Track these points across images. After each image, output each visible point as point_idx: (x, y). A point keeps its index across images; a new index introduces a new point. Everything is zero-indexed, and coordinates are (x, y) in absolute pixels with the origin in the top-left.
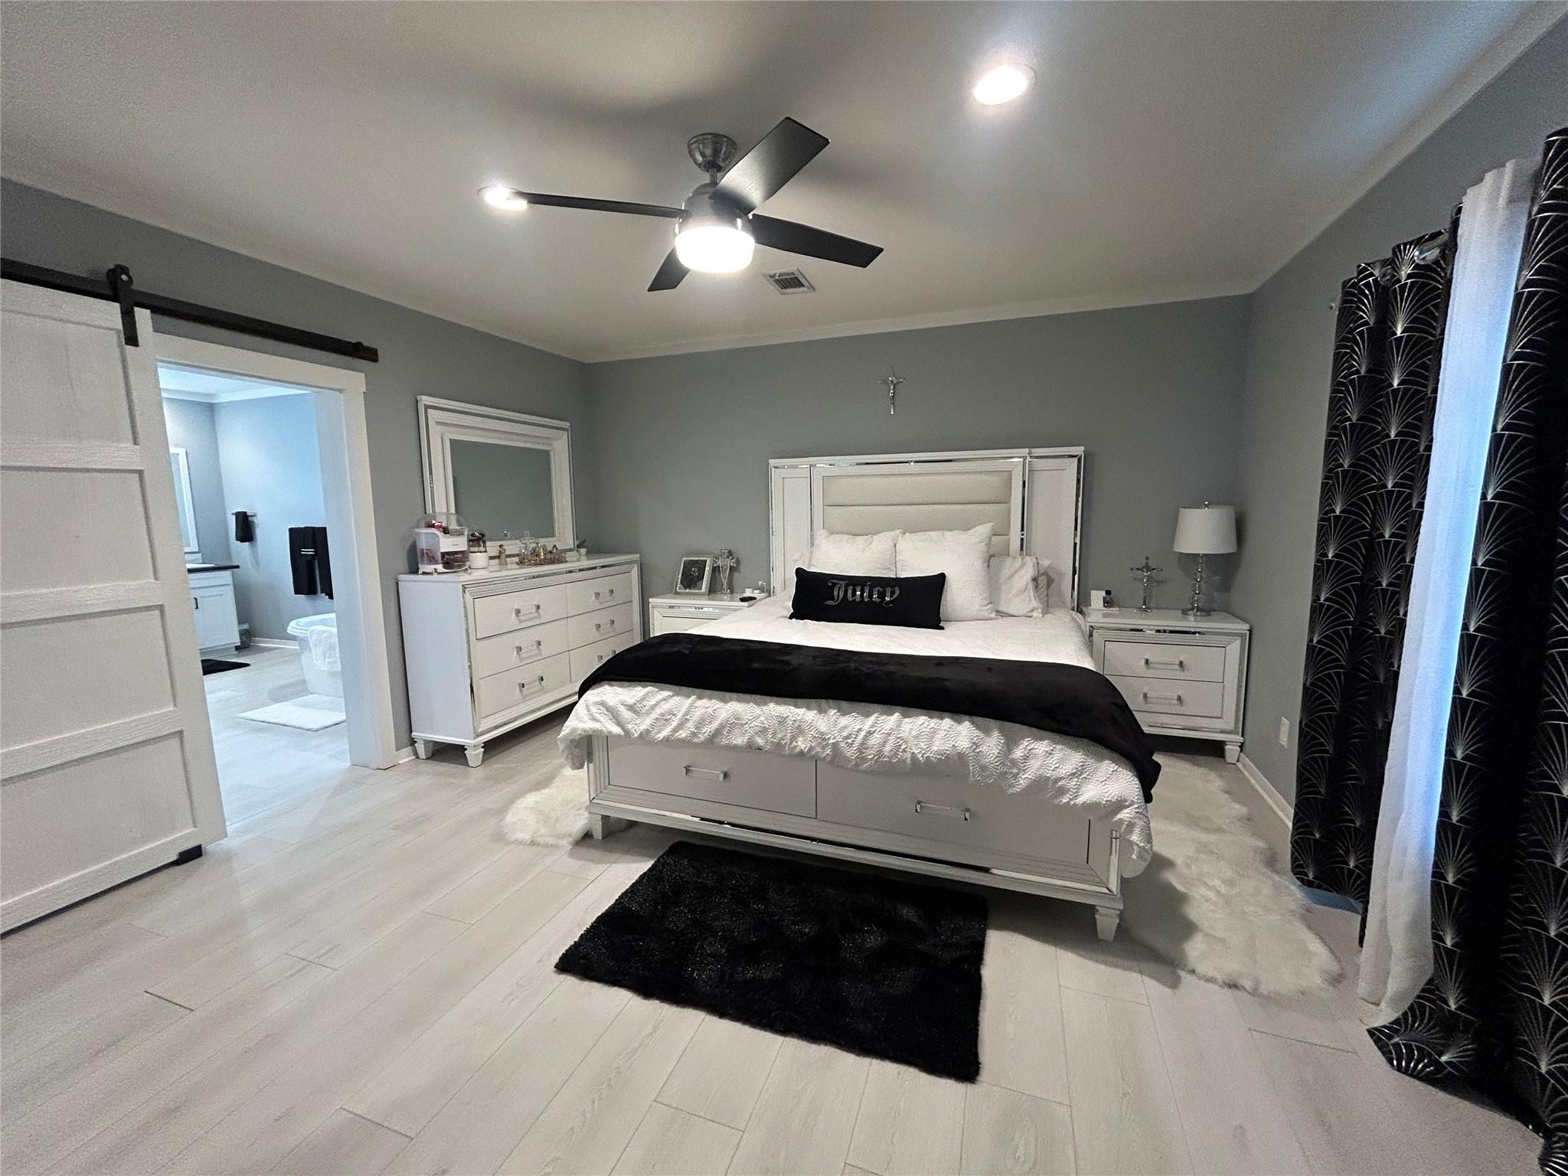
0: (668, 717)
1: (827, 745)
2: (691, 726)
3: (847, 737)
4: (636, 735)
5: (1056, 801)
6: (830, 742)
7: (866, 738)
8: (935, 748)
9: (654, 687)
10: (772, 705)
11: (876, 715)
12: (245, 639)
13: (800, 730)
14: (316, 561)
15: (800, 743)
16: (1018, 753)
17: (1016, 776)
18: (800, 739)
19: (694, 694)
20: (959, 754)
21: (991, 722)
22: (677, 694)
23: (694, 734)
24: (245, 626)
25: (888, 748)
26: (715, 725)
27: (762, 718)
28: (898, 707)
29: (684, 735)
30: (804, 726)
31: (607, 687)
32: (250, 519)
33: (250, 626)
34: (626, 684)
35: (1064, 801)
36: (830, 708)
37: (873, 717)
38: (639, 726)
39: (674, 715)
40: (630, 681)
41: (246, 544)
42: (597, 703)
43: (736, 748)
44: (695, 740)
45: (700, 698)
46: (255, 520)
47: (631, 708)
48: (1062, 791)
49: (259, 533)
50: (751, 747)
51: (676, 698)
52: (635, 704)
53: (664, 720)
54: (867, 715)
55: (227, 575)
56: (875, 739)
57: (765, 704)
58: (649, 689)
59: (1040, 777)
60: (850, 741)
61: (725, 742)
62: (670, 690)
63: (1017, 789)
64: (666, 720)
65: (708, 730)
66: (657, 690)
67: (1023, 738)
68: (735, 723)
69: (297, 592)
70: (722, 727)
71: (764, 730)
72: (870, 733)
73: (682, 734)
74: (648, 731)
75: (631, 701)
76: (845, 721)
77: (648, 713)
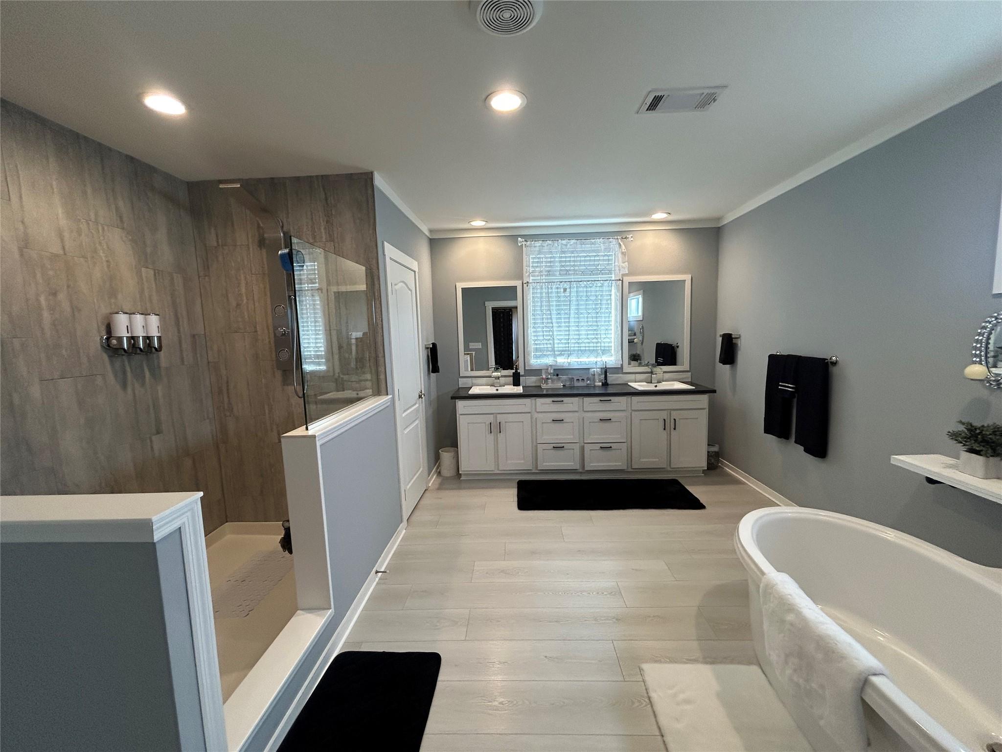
12: (713, 461)
14: (795, 400)
24: (715, 449)
32: (734, 341)
33: (720, 448)
41: (728, 366)
46: (739, 342)
49: (742, 356)
55: (704, 399)
69: (767, 431)
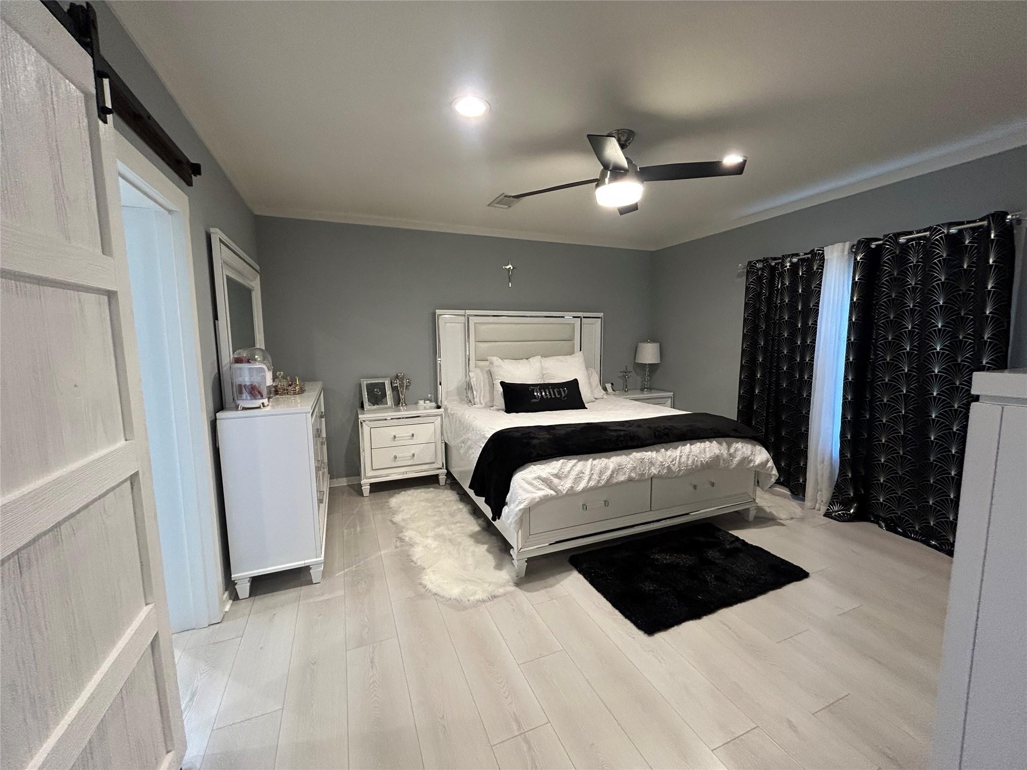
0: (581, 475)
1: (664, 468)
2: (595, 477)
3: (672, 461)
4: (565, 492)
5: (748, 467)
6: (666, 466)
7: (680, 459)
8: (708, 456)
9: (564, 459)
10: (634, 454)
11: (680, 447)
13: (652, 463)
15: (653, 470)
16: (732, 450)
17: (732, 460)
18: (653, 468)
19: (590, 458)
20: (717, 456)
21: (721, 439)
22: (580, 460)
23: (599, 481)
25: (690, 462)
26: (609, 473)
27: (631, 462)
28: (688, 441)
29: (593, 484)
30: (654, 461)
31: (533, 466)
34: (544, 461)
35: (752, 465)
36: (661, 448)
37: (679, 448)
38: (565, 486)
39: (583, 473)
40: (545, 459)
42: (535, 478)
43: (622, 482)
44: (600, 485)
45: (594, 459)
47: (557, 476)
48: (751, 461)
50: (630, 480)
51: (581, 463)
52: (558, 473)
53: (578, 478)
54: (676, 448)
56: (684, 459)
57: (630, 454)
58: (562, 461)
59: (743, 458)
60: (674, 463)
61: (615, 481)
62: (574, 459)
63: (734, 466)
64: (580, 477)
65: (605, 477)
66: (567, 461)
67: (733, 443)
68: (618, 469)
70: (613, 472)
71: (635, 468)
72: (681, 456)
73: (592, 483)
74: (572, 487)
75: (555, 471)
76: (669, 453)
77: (566, 476)
